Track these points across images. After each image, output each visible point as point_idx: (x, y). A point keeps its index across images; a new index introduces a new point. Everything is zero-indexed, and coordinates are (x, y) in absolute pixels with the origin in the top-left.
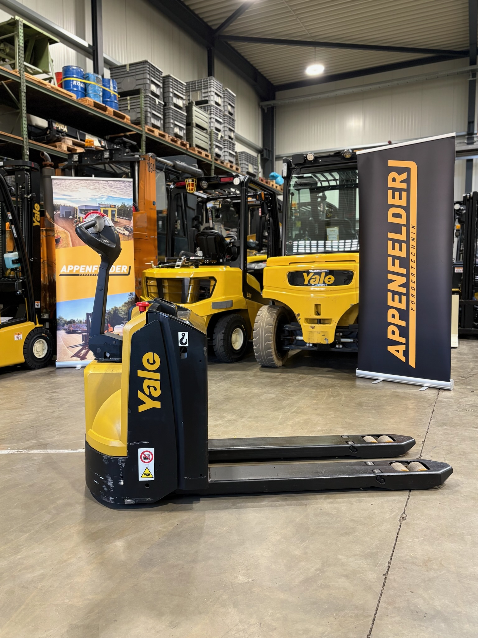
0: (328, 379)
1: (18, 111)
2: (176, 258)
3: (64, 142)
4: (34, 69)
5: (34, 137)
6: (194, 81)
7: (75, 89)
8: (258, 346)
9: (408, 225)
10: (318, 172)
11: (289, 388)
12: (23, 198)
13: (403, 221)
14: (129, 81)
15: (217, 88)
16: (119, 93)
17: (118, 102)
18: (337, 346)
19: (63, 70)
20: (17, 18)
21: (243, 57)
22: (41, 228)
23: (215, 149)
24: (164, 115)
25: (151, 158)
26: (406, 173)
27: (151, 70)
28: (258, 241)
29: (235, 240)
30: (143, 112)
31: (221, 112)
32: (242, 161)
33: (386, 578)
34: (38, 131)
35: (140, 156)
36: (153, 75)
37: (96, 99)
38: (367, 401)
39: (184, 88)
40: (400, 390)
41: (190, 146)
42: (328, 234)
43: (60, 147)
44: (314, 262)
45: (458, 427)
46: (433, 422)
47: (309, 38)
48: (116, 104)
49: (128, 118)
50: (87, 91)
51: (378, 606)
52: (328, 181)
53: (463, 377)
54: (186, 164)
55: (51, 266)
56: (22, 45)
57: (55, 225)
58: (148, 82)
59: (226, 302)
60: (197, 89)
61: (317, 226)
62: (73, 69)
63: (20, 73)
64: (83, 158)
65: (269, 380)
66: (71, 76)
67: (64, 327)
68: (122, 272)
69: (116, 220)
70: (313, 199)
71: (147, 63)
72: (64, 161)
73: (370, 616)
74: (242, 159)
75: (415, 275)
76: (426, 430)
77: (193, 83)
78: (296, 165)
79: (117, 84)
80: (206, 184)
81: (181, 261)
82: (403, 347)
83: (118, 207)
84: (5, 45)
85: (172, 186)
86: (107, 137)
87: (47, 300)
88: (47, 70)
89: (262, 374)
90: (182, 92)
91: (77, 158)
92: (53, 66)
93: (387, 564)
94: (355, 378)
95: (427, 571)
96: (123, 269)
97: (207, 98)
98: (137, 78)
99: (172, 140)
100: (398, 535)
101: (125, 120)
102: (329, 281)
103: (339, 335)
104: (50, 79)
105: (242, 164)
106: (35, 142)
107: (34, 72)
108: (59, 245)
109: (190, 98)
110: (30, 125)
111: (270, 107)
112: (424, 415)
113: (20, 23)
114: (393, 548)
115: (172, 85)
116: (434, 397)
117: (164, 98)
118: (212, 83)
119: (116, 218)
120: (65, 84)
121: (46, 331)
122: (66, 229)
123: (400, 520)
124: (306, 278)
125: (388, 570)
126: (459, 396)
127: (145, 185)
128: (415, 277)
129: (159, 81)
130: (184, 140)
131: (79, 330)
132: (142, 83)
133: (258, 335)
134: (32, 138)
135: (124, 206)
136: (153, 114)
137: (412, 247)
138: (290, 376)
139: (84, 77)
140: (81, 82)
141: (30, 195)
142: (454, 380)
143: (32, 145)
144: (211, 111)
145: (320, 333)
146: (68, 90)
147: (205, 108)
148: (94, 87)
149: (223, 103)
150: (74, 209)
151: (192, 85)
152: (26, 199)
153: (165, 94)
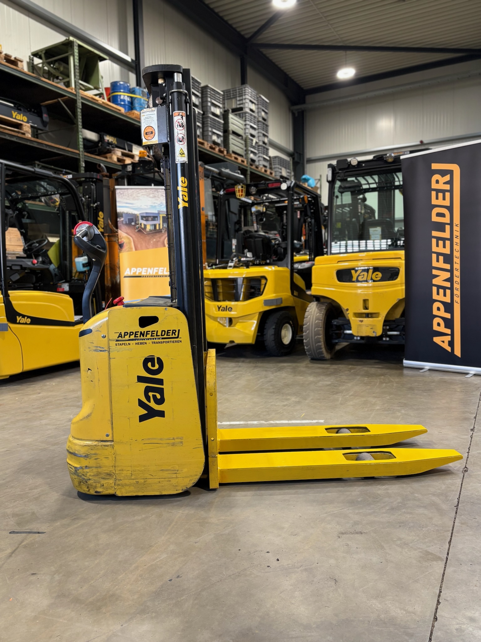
0: (377, 369)
1: (75, 126)
2: (227, 260)
3: (114, 153)
4: (86, 86)
6: (228, 90)
7: (122, 103)
8: (308, 339)
9: (451, 224)
10: (360, 175)
11: (342, 377)
12: (89, 207)
13: (447, 220)
15: (251, 95)
18: (384, 339)
19: (111, 86)
20: (71, 38)
23: (250, 154)
24: (203, 124)
25: (200, 167)
26: (449, 175)
29: (279, 241)
31: (255, 118)
32: (275, 165)
33: (457, 509)
34: (90, 145)
38: (417, 386)
39: (221, 97)
40: (447, 377)
41: (227, 153)
42: (371, 234)
43: (111, 158)
44: (361, 260)
47: (340, 42)
50: (134, 103)
51: (454, 525)
52: (369, 184)
54: (231, 170)
55: (114, 268)
56: (77, 64)
57: (119, 231)
59: (277, 300)
60: (232, 97)
62: (121, 84)
63: (76, 91)
64: (136, 169)
66: (119, 91)
70: (354, 200)
72: (117, 172)
73: (449, 531)
74: (275, 163)
75: (459, 270)
76: (476, 408)
80: (255, 190)
81: (233, 263)
82: (449, 338)
84: (59, 64)
85: (222, 193)
88: (97, 86)
89: (313, 365)
90: (219, 101)
91: (131, 168)
92: (103, 82)
93: (457, 500)
94: (403, 367)
97: (242, 106)
100: (462, 481)
102: (376, 278)
103: (386, 328)
104: (101, 95)
105: (276, 168)
106: (89, 155)
107: (86, 88)
108: (124, 249)
109: (224, 105)
110: (83, 138)
111: (300, 110)
113: (75, 44)
114: (459, 490)
115: (210, 95)
117: (202, 107)
118: (247, 91)
120: (113, 99)
122: (129, 235)
123: (462, 472)
124: (355, 275)
125: (458, 503)
128: (459, 272)
129: (198, 92)
130: (222, 147)
133: (308, 329)
137: (456, 244)
138: (340, 367)
139: (131, 91)
140: (128, 96)
141: (96, 204)
143: (86, 157)
144: (246, 118)
145: (368, 326)
146: (116, 104)
147: (240, 115)
148: (139, 100)
149: (257, 109)
150: (136, 216)
151: (227, 93)
152: (92, 207)
153: (204, 104)
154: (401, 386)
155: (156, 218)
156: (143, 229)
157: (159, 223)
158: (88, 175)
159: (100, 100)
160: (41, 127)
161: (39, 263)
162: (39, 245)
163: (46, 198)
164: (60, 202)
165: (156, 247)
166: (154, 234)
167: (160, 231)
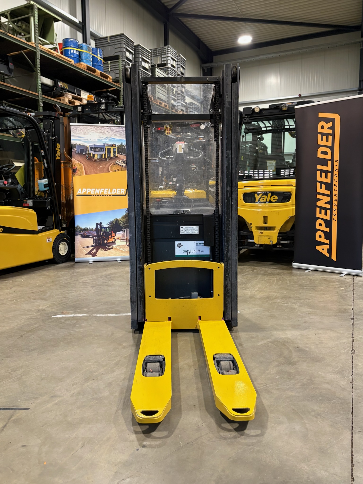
0: (273, 269)
1: (35, 73)
2: (158, 183)
3: (66, 96)
4: (43, 41)
6: (155, 49)
7: (72, 56)
9: (332, 160)
10: (260, 121)
11: (248, 275)
12: (49, 140)
13: (329, 157)
14: (109, 49)
15: (173, 54)
16: (104, 59)
18: (278, 246)
19: (63, 42)
20: (32, 2)
21: (189, 29)
22: (61, 162)
23: (171, 101)
26: (332, 122)
27: (126, 41)
30: (121, 73)
31: (176, 72)
32: (190, 110)
33: (353, 384)
36: (127, 45)
37: (88, 63)
38: (306, 283)
39: (150, 55)
40: (326, 276)
41: (154, 99)
42: (267, 165)
43: (64, 100)
44: (262, 186)
46: (355, 296)
47: (241, 15)
48: (102, 67)
49: (111, 78)
50: (82, 56)
51: (353, 398)
52: (266, 127)
55: (69, 188)
56: (37, 23)
57: (73, 159)
58: (124, 50)
60: (157, 55)
62: (71, 41)
63: (35, 45)
64: (85, 109)
66: (69, 46)
67: (80, 233)
68: (121, 194)
69: (116, 156)
70: (254, 139)
71: (123, 36)
72: (69, 112)
73: (350, 403)
74: (190, 108)
76: (352, 301)
78: (246, 115)
79: (102, 52)
80: (179, 129)
81: (162, 186)
82: (328, 247)
83: (118, 146)
84: (22, 23)
86: (94, 92)
87: (64, 214)
88: (53, 42)
90: (148, 58)
91: (81, 109)
92: (57, 38)
93: (351, 377)
94: (292, 268)
96: (122, 191)
97: (165, 62)
98: (115, 48)
100: (353, 362)
101: (109, 79)
102: (274, 200)
103: (280, 238)
104: (55, 49)
106: (46, 97)
107: (43, 43)
108: (76, 174)
109: (152, 61)
110: (41, 83)
111: (209, 68)
112: (348, 292)
113: (35, 7)
114: (352, 369)
115: (141, 52)
116: (351, 280)
117: (135, 62)
118: (170, 51)
119: (117, 154)
120: (65, 52)
121: (67, 236)
122: (80, 162)
123: (351, 353)
124: (257, 197)
125: (353, 380)
128: (337, 197)
129: (132, 49)
131: (91, 235)
132: (120, 51)
135: (122, 145)
137: (335, 175)
138: (245, 267)
139: (79, 46)
140: (77, 51)
141: (54, 137)
143: (45, 99)
144: (168, 72)
145: (266, 237)
146: (67, 57)
147: (164, 69)
148: (86, 54)
149: (177, 65)
150: (86, 148)
151: (154, 52)
152: (51, 140)
153: (136, 59)
154: (294, 283)
155: (102, 150)
156: (92, 158)
157: (105, 153)
158: (47, 113)
159: (55, 53)
160: (7, 73)
161: (9, 183)
162: (9, 169)
163: (14, 131)
164: (25, 134)
165: (102, 173)
166: (101, 162)
167: (105, 160)
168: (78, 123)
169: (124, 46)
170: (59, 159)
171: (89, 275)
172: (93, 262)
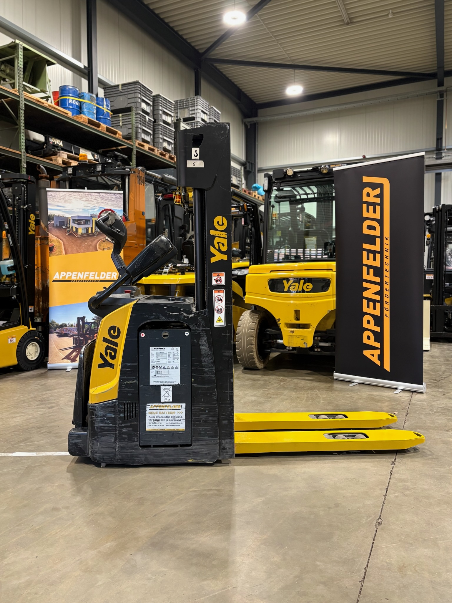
0: (307, 382)
1: (17, 127)
2: (163, 265)
3: (60, 156)
4: (33, 89)
5: (31, 151)
6: (182, 100)
7: (71, 107)
8: (240, 349)
9: (381, 237)
10: (297, 185)
11: (270, 391)
12: (19, 209)
13: (377, 233)
14: (121, 99)
15: (203, 106)
16: (112, 111)
17: (110, 119)
18: (316, 350)
19: (60, 90)
20: (17, 41)
21: (227, 78)
22: (36, 237)
24: (154, 131)
25: (141, 172)
26: (379, 189)
27: (142, 90)
28: (241, 249)
30: (135, 128)
33: (362, 585)
34: (35, 145)
35: (130, 169)
36: (143, 95)
37: (90, 116)
38: (344, 404)
39: (173, 106)
40: (376, 393)
42: (306, 244)
43: (56, 160)
44: (294, 270)
45: (431, 431)
46: (407, 425)
47: (289, 61)
48: (109, 120)
49: (120, 134)
50: (82, 107)
52: (307, 194)
53: (435, 380)
54: (174, 176)
56: (21, 66)
57: (49, 234)
58: (139, 100)
60: (184, 107)
61: (296, 235)
62: (69, 89)
63: (19, 92)
64: (77, 171)
65: (251, 383)
66: (67, 95)
67: (56, 330)
68: (112, 279)
70: (293, 210)
71: (138, 83)
72: (60, 174)
75: (389, 284)
77: (181, 101)
78: (276, 179)
79: (110, 103)
81: (168, 268)
82: (378, 352)
84: (5, 66)
85: (160, 198)
86: (100, 151)
87: (40, 304)
88: (44, 89)
89: (244, 376)
90: (170, 110)
91: (72, 170)
92: (51, 86)
93: (364, 570)
94: (333, 380)
95: (402, 577)
96: (113, 276)
97: (194, 116)
98: (129, 97)
99: (161, 154)
101: (117, 135)
102: (307, 288)
103: (318, 339)
104: (47, 98)
106: (32, 156)
107: (32, 91)
108: (54, 253)
109: (178, 115)
110: (28, 140)
111: (253, 123)
113: (20, 46)
114: (369, 554)
115: (161, 103)
116: (408, 400)
117: (154, 115)
118: (199, 102)
120: (61, 102)
121: (39, 335)
122: (59, 238)
123: (376, 525)
124: (286, 285)
125: (364, 576)
126: (431, 399)
127: (135, 196)
128: (389, 286)
129: (150, 100)
130: (172, 154)
131: (70, 333)
132: (134, 101)
133: (240, 339)
134: (29, 152)
136: (143, 130)
137: (386, 257)
138: (271, 378)
139: (80, 96)
140: (76, 101)
141: (26, 206)
142: (426, 382)
143: (29, 158)
145: (299, 337)
146: (63, 108)
147: (192, 124)
148: (88, 105)
149: (208, 119)
150: (68, 220)
151: (180, 103)
152: (22, 209)
153: (155, 112)
154: (328, 403)
155: (89, 222)
156: (74, 232)
157: (92, 226)
159: (45, 103)
165: (88, 252)
166: (86, 238)
167: (92, 235)
168: (70, 188)
169: (139, 96)
170: (33, 234)
171: (56, 389)
172: (72, 369)
